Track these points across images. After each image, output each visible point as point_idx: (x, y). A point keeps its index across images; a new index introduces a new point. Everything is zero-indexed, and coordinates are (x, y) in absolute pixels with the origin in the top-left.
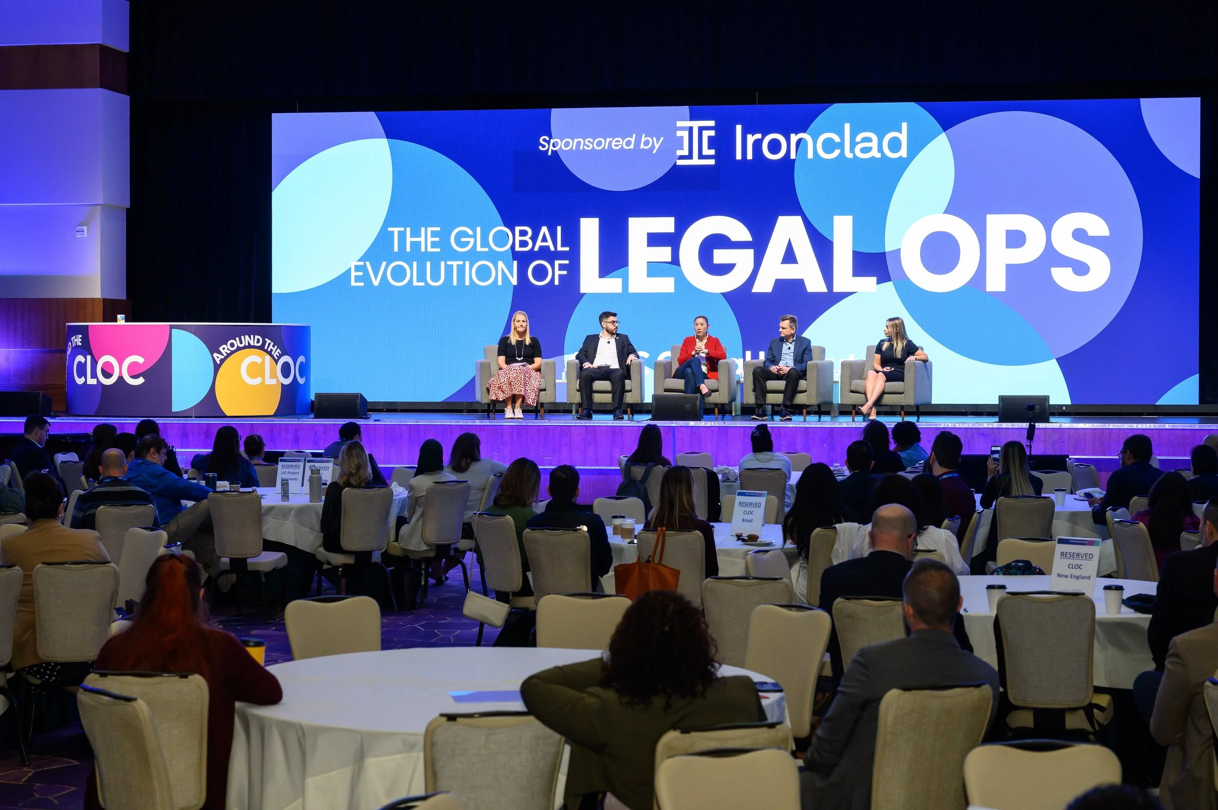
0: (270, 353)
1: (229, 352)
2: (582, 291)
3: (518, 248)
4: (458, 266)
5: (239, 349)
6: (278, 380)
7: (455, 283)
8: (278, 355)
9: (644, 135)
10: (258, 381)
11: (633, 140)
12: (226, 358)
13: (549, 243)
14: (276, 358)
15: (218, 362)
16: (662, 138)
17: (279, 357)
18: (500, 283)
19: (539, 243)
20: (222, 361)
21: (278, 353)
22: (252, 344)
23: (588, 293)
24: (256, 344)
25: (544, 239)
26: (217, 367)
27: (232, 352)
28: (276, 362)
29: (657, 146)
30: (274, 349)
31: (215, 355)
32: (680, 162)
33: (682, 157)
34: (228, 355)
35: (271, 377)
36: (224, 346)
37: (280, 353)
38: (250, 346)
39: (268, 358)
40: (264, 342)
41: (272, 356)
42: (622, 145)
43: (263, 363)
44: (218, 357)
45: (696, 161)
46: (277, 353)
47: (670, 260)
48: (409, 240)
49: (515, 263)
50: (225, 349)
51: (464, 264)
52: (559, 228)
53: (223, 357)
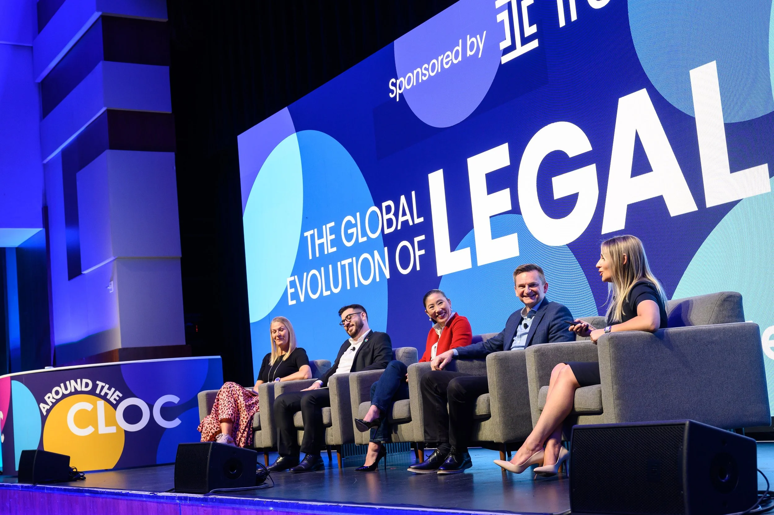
0: (104, 398)
2: (439, 274)
3: (387, 231)
4: (349, 264)
5: (64, 396)
7: (349, 288)
9: (468, 36)
10: (90, 430)
11: (459, 48)
12: (52, 408)
13: (408, 217)
15: (45, 413)
16: (485, 32)
17: (119, 402)
18: (378, 280)
19: (401, 219)
20: (48, 411)
22: (79, 389)
23: (444, 275)
24: (84, 389)
25: (404, 214)
26: (44, 419)
27: (58, 401)
28: (115, 406)
29: (481, 46)
31: (42, 405)
32: (505, 59)
33: (507, 51)
34: (54, 404)
35: (108, 424)
36: (49, 395)
38: (76, 392)
39: (101, 403)
40: (95, 386)
42: (452, 60)
43: (95, 409)
44: (44, 408)
45: (521, 50)
47: (510, 208)
48: (318, 242)
49: (386, 249)
50: (50, 398)
51: (352, 260)
52: (413, 193)
53: (48, 407)
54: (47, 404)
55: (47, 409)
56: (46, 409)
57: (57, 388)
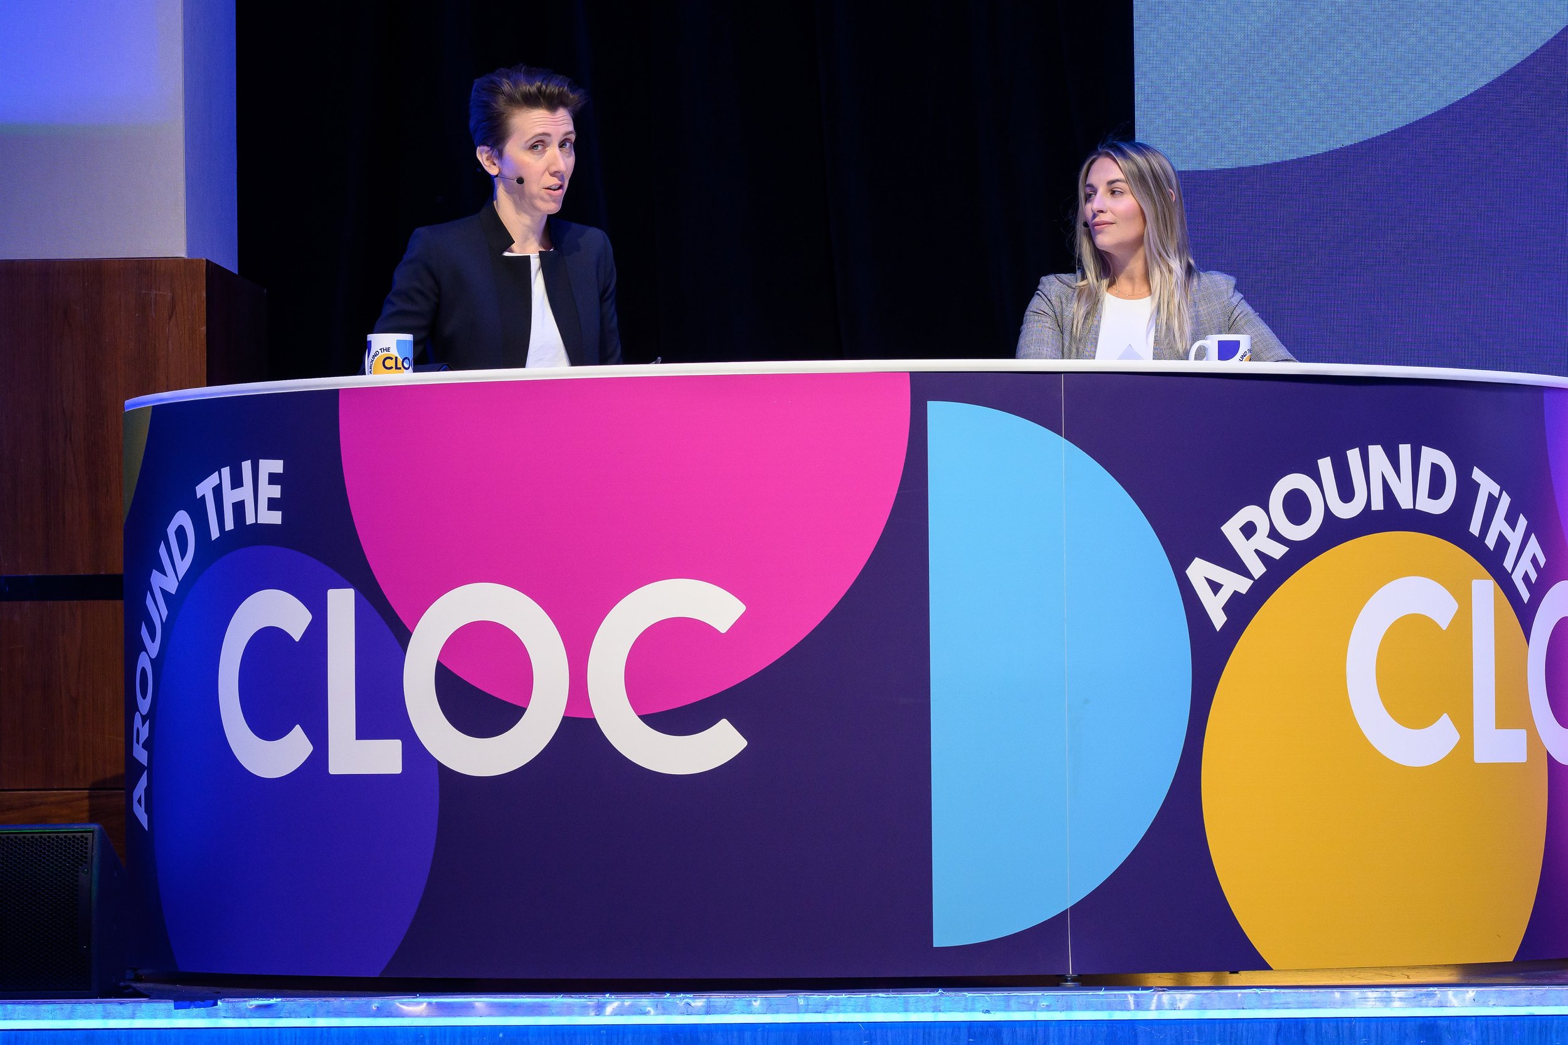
1: (1277, 551)
6: (1534, 739)
8: (1533, 576)
12: (1263, 590)
14: (1525, 595)
15: (1219, 620)
17: (1539, 590)
21: (1534, 561)
22: (1405, 503)
28: (1526, 614)
30: (1514, 538)
31: (1200, 571)
37: (1542, 560)
41: (1504, 580)
44: (1216, 587)
46: (1525, 565)
53: (1243, 585)
54: (1241, 569)
55: (1236, 594)
56: (1225, 595)
57: (1294, 481)
